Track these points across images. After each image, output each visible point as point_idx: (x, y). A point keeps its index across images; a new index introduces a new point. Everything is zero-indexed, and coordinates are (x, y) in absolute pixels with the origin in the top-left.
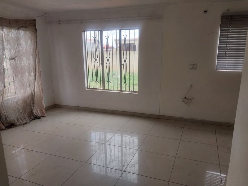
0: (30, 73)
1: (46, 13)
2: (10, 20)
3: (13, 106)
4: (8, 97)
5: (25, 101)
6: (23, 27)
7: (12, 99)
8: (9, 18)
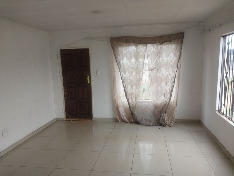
0: (166, 84)
1: (202, 22)
2: (154, 37)
3: (143, 108)
4: (140, 100)
5: (156, 107)
6: (167, 41)
7: (143, 102)
8: (153, 36)
